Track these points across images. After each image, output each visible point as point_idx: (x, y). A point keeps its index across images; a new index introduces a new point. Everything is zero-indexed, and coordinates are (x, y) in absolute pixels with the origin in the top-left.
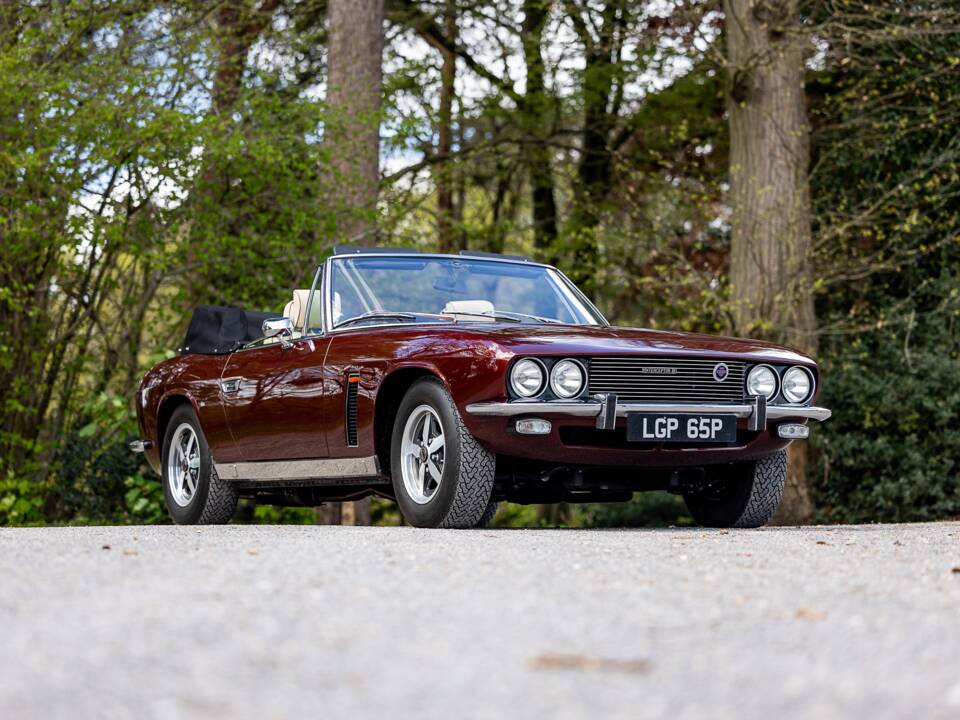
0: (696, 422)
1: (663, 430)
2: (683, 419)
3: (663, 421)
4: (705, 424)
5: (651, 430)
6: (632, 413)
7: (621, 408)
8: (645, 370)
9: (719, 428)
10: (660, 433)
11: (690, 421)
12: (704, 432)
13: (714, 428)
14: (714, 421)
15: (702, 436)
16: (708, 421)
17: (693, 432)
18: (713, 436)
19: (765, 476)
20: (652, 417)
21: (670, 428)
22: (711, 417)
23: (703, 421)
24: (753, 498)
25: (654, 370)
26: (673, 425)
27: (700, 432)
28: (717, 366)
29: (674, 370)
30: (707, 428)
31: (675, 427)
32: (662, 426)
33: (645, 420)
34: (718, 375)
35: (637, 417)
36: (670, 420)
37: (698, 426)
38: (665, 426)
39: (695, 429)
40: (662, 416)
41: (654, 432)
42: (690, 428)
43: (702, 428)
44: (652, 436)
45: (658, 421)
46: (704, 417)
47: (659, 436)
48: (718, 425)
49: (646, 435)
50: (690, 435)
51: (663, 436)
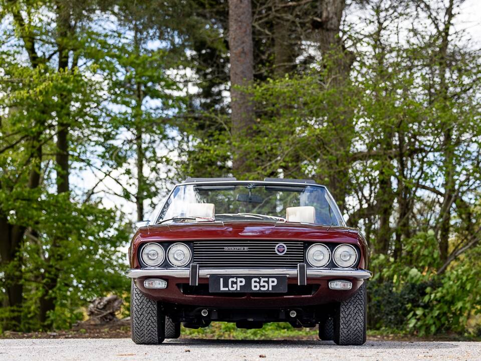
0: (258, 280)
1: (234, 285)
2: (248, 278)
3: (234, 280)
4: (264, 282)
5: (226, 285)
6: (212, 275)
7: (204, 272)
8: (226, 248)
9: (275, 284)
10: (232, 287)
11: (253, 280)
12: (264, 286)
13: (271, 284)
14: (271, 280)
15: (262, 289)
16: (266, 279)
17: (256, 287)
18: (270, 289)
19: (347, 313)
20: (226, 278)
21: (239, 284)
22: (268, 277)
23: (263, 280)
24: (342, 327)
25: (232, 248)
26: (241, 282)
27: (260, 286)
28: (277, 245)
29: (246, 248)
30: (266, 284)
31: (243, 284)
32: (233, 283)
33: (222, 280)
34: (278, 251)
35: (216, 277)
36: (239, 280)
37: (259, 283)
38: (236, 283)
39: (257, 284)
40: (233, 277)
41: (228, 287)
42: (253, 284)
43: (262, 284)
44: (227, 289)
45: (230, 280)
46: (263, 277)
47: (231, 289)
48: (273, 282)
49: (222, 289)
50: (253, 288)
51: (234, 289)
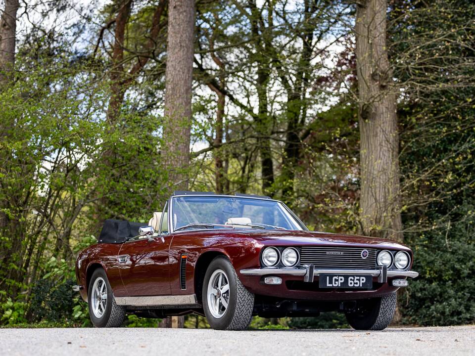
0: (353, 278)
1: (337, 282)
2: (346, 277)
3: (336, 278)
5: (331, 282)
6: (321, 274)
7: (316, 272)
8: (328, 253)
9: (364, 281)
10: (335, 284)
11: (350, 278)
12: (357, 283)
13: (362, 282)
14: (362, 278)
15: (355, 285)
16: (358, 278)
17: (351, 283)
18: (361, 285)
19: (386, 305)
20: (331, 276)
21: (340, 281)
22: (360, 276)
23: (356, 278)
25: (332, 253)
26: (341, 280)
27: (354, 283)
28: (363, 251)
29: (342, 253)
30: (358, 282)
31: (343, 281)
32: (336, 280)
33: (328, 277)
34: (363, 255)
35: (324, 276)
36: (340, 278)
37: (354, 280)
38: (338, 280)
39: (352, 282)
40: (336, 276)
41: (332, 283)
42: (350, 281)
43: (356, 281)
44: (331, 285)
45: (334, 278)
46: (357, 276)
47: (334, 285)
48: (363, 280)
49: (328, 285)
50: (350, 285)
51: (336, 285)
